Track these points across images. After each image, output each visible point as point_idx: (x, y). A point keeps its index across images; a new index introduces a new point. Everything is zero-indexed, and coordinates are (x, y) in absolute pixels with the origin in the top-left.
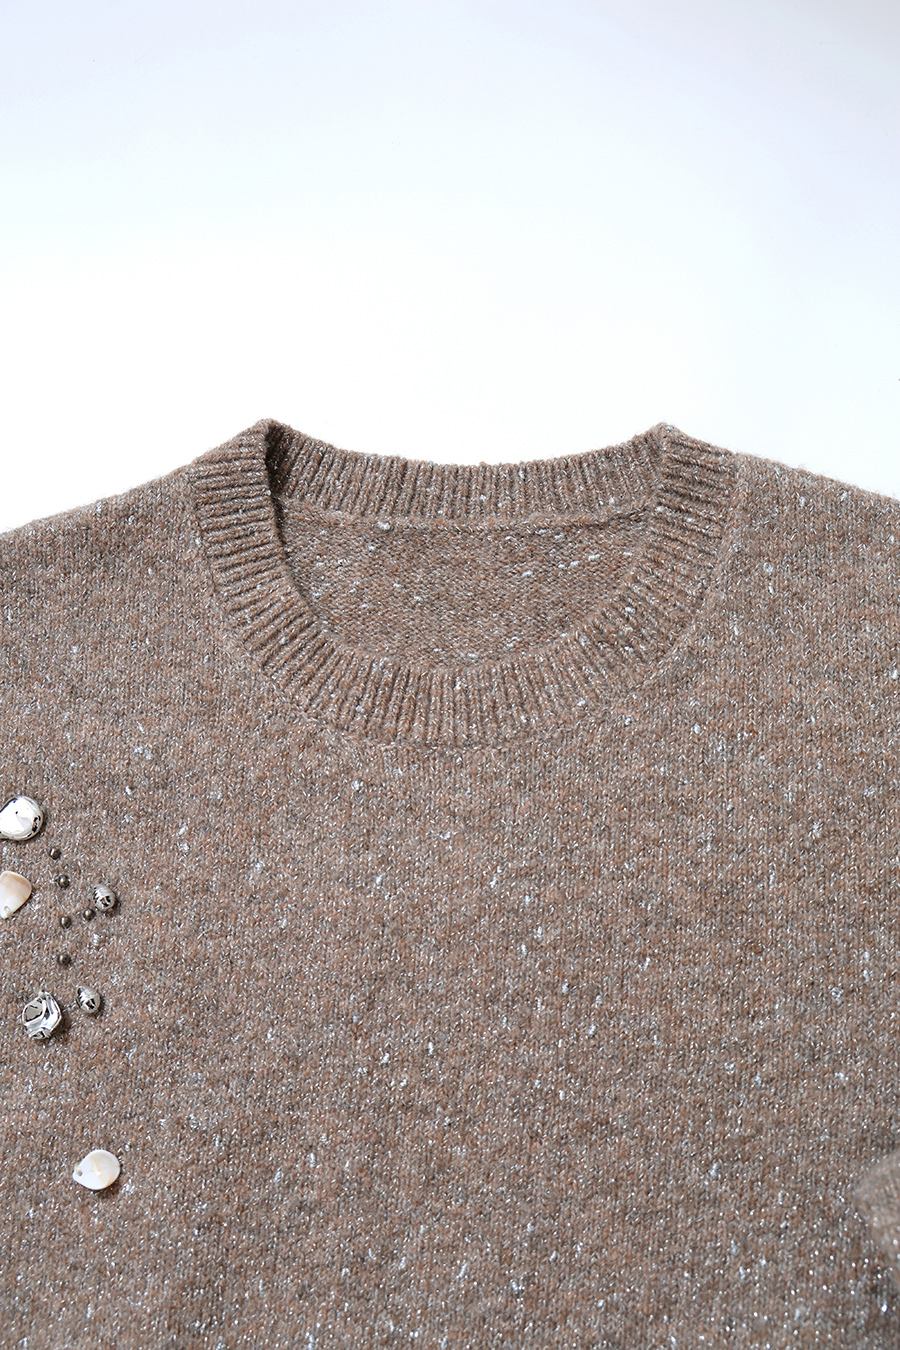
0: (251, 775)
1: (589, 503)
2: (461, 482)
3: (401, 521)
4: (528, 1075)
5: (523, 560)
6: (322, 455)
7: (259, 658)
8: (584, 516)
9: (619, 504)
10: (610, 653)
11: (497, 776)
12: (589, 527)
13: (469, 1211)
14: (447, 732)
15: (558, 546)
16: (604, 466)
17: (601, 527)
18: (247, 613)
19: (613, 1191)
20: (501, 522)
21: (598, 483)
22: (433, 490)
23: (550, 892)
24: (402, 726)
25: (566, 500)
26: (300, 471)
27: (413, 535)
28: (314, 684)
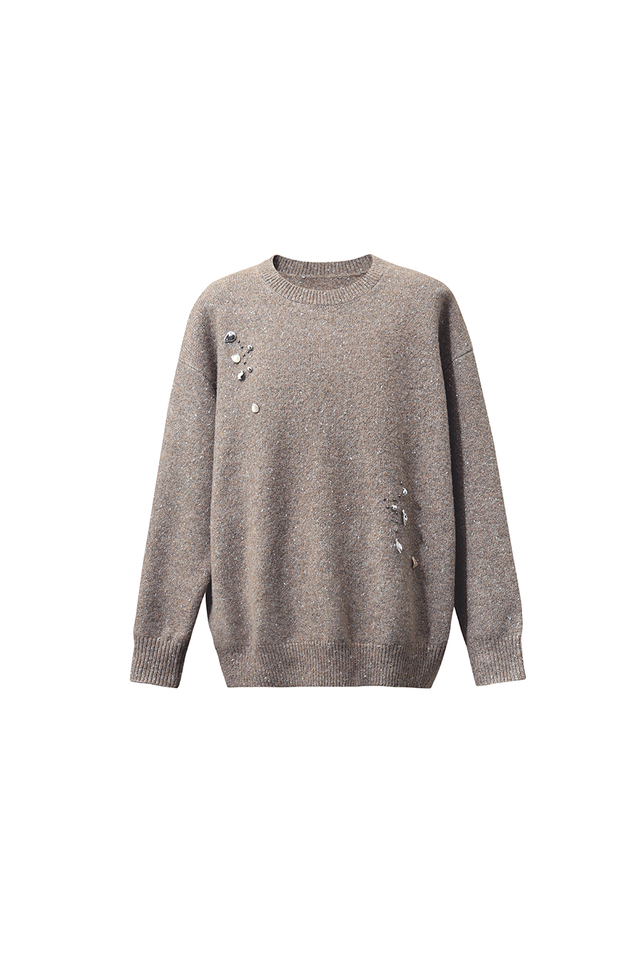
0: (278, 314)
1: (355, 270)
2: (323, 266)
3: (308, 276)
4: (343, 370)
5: (340, 285)
6: (287, 261)
7: (274, 289)
8: (355, 273)
9: (363, 270)
10: (361, 287)
11: (334, 312)
12: (356, 276)
13: (334, 399)
14: (322, 302)
15: (349, 281)
16: (358, 261)
17: (359, 276)
18: (270, 281)
19: (361, 392)
20: (333, 275)
21: (357, 265)
22: (316, 268)
23: (346, 334)
24: (311, 301)
25: (349, 270)
26: (281, 265)
27: (311, 279)
28: (288, 293)
